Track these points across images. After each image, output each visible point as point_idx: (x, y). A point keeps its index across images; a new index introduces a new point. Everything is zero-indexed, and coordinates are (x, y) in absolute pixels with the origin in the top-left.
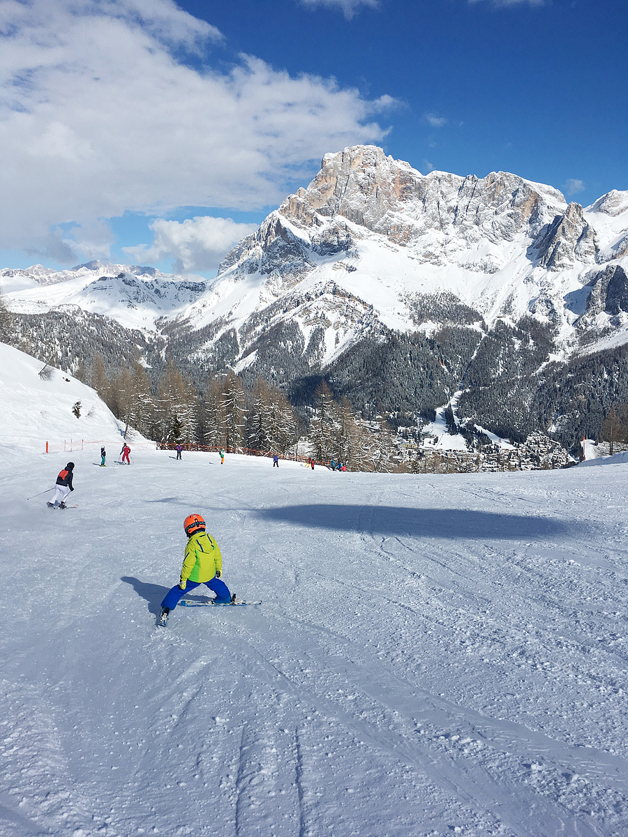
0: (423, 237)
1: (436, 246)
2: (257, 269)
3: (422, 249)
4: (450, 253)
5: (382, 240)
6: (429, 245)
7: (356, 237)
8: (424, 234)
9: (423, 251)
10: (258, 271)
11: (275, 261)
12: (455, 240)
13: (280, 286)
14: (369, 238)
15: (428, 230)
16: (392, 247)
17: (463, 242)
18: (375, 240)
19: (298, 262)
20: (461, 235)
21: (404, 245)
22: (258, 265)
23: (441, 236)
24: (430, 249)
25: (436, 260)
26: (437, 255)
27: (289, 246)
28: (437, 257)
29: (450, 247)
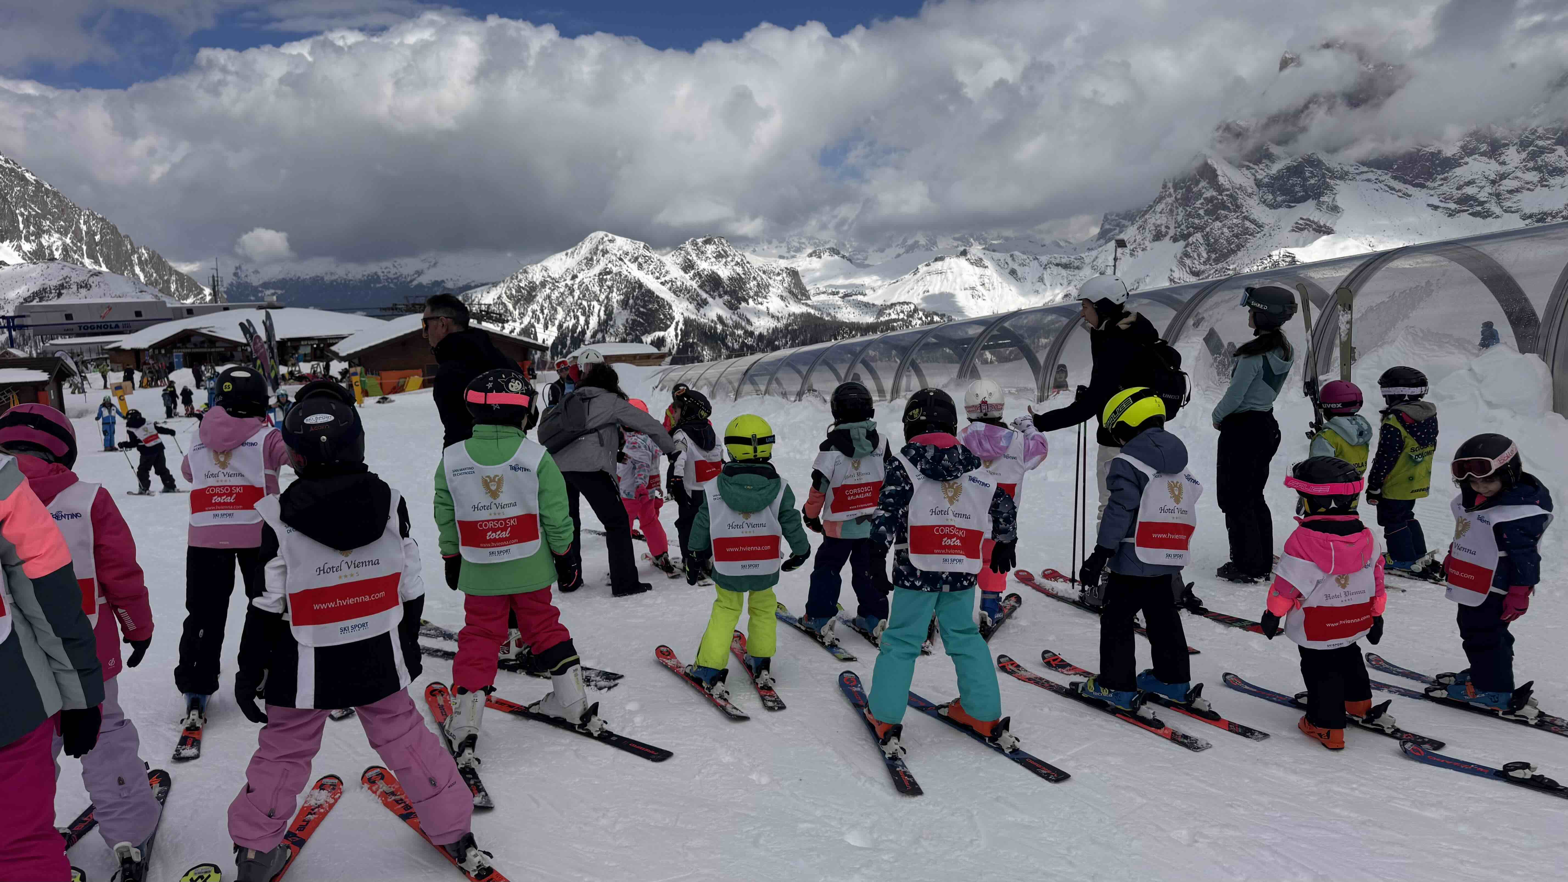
0: (1458, 171)
1: (1483, 184)
2: (1167, 233)
3: (1455, 192)
4: (1508, 196)
5: (1381, 178)
6: (1469, 183)
7: (1333, 177)
8: (1460, 165)
9: (1457, 194)
10: (1168, 237)
11: (1197, 221)
12: (1519, 174)
13: (1202, 260)
14: (1358, 177)
15: (1466, 159)
16: (1399, 191)
17: (1533, 176)
18: (1369, 180)
19: (1235, 221)
20: (1531, 164)
21: (1422, 186)
22: (1169, 228)
23: (1491, 168)
24: (1470, 190)
25: (1479, 208)
26: (1482, 199)
27: (1220, 197)
28: (1481, 204)
29: (1508, 184)
